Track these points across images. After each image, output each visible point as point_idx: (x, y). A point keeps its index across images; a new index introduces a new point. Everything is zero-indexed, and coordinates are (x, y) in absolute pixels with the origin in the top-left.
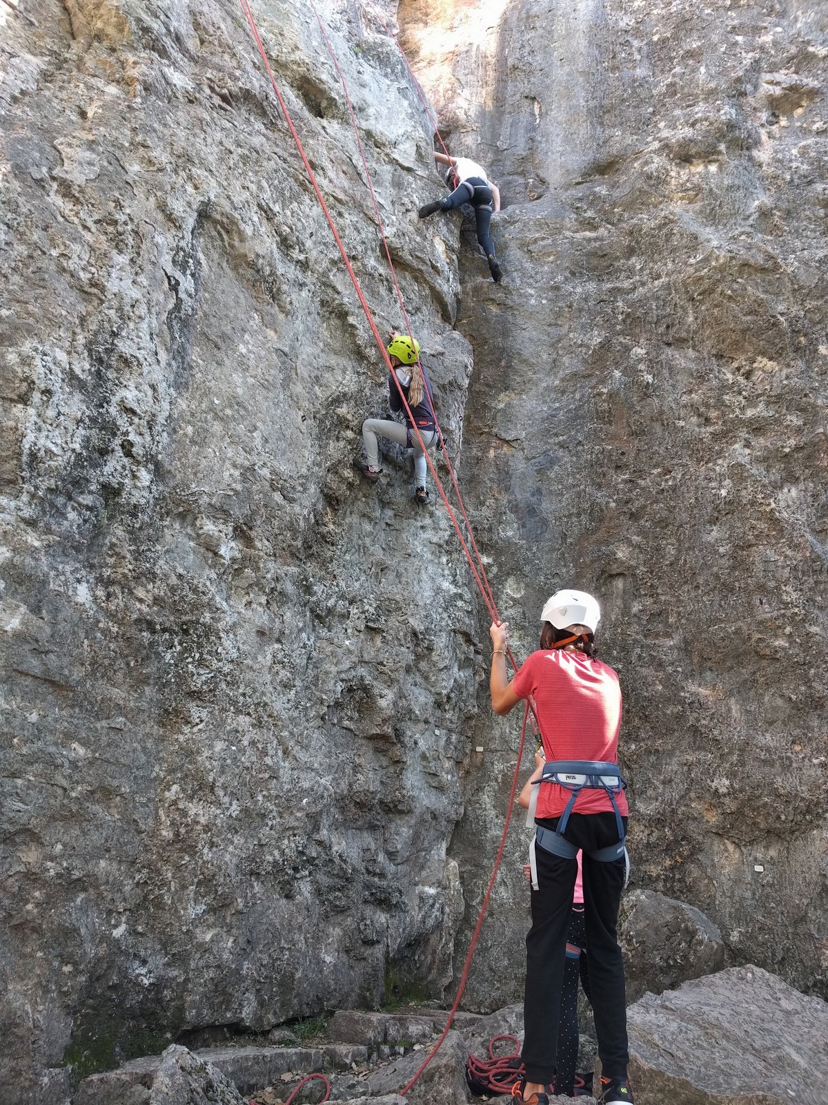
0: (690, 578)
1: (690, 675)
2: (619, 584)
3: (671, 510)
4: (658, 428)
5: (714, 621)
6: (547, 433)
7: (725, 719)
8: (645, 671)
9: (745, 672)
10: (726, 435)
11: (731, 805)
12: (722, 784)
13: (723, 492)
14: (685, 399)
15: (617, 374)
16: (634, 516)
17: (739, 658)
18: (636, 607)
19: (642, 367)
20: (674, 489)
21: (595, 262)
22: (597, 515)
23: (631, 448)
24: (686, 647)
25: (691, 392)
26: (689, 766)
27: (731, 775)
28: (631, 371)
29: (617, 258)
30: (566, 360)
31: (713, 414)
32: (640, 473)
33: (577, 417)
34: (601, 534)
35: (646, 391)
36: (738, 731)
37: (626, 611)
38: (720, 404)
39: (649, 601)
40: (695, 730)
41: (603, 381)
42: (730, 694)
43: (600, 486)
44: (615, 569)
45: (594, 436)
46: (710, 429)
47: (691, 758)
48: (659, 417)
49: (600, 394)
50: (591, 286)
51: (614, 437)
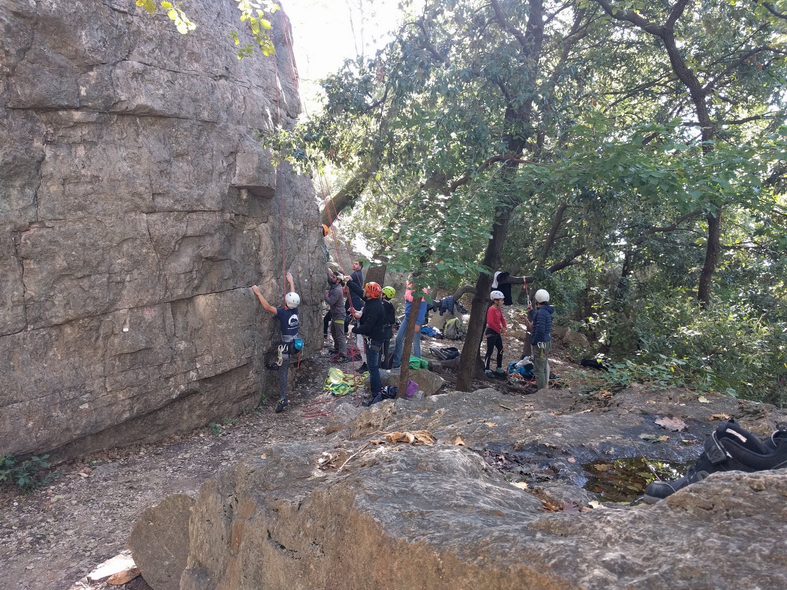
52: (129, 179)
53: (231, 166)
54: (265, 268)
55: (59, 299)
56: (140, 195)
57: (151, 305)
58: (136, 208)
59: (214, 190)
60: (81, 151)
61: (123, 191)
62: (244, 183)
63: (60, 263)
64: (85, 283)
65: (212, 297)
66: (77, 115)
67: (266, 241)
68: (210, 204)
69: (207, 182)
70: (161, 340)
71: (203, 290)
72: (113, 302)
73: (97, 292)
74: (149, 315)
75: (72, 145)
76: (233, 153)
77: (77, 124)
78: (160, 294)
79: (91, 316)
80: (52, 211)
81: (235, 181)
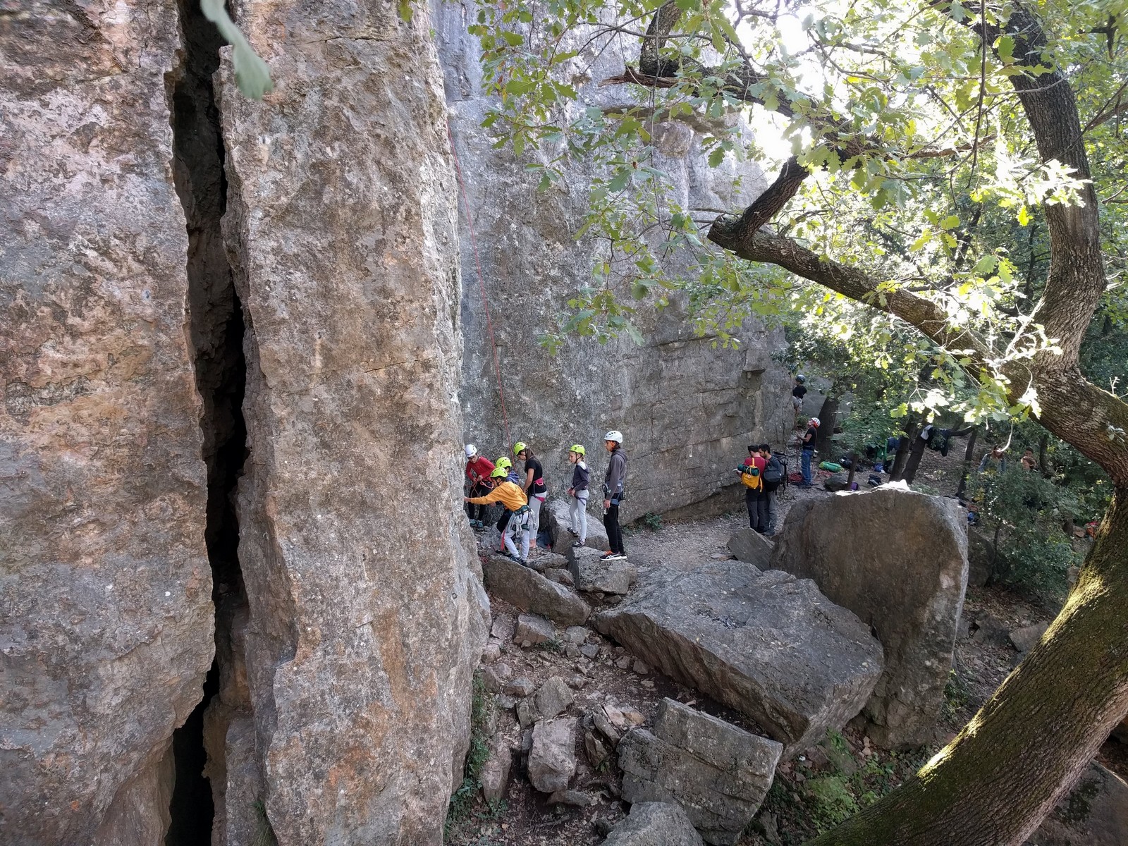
0: (526, 350)
1: (523, 392)
2: (500, 349)
3: (521, 316)
4: (518, 273)
5: (534, 371)
6: (471, 263)
7: (533, 410)
8: (509, 390)
9: (541, 391)
10: (543, 282)
11: (533, 442)
12: (532, 435)
13: (542, 313)
14: (529, 258)
15: (505, 238)
16: (508, 318)
17: (540, 386)
18: (505, 362)
19: (515, 236)
20: (522, 305)
21: (497, 160)
22: (494, 315)
23: (508, 280)
24: (523, 381)
25: (531, 255)
26: (521, 428)
27: (535, 432)
28: (510, 238)
29: (506, 161)
30: (481, 221)
31: (540, 270)
32: (510, 295)
33: (485, 258)
34: (494, 325)
35: (516, 251)
36: (538, 415)
37: (501, 362)
38: (542, 265)
39: (510, 359)
40: (524, 414)
41: (499, 241)
42: (535, 400)
43: (495, 300)
44: (499, 343)
45: (493, 271)
46: (539, 278)
47: (522, 425)
48: (520, 266)
49: (498, 249)
50: (495, 176)
51: (501, 274)
52: (696, 374)
53: (744, 359)
54: (757, 420)
55: (665, 438)
56: (700, 383)
57: (702, 443)
58: (698, 391)
59: (735, 374)
60: (676, 363)
61: (693, 382)
62: (750, 369)
63: (667, 421)
64: (676, 431)
65: (729, 439)
66: (676, 345)
67: (759, 402)
68: (732, 384)
69: (730, 370)
70: (706, 463)
71: (725, 435)
72: (686, 441)
73: (680, 436)
74: (700, 448)
75: (673, 360)
76: (745, 351)
77: (677, 349)
78: (706, 437)
79: (676, 448)
80: (664, 395)
81: (746, 368)
